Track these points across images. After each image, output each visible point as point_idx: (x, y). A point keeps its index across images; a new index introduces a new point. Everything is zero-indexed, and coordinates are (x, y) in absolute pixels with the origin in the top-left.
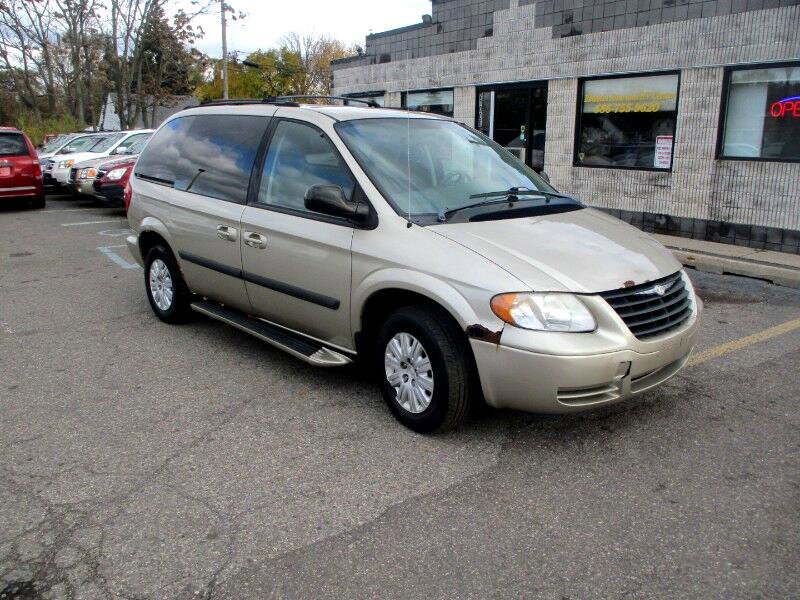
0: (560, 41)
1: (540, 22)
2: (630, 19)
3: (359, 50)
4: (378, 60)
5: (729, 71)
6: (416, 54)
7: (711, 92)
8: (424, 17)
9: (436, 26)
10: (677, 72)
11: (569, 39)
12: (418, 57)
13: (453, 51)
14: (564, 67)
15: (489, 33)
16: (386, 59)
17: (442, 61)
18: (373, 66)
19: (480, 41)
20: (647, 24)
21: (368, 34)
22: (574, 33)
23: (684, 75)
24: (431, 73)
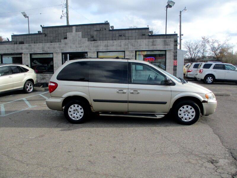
0: (90, 42)
1: (83, 37)
2: (110, 38)
3: (8, 39)
4: (18, 43)
5: (136, 51)
6: (36, 42)
7: (133, 56)
8: (38, 32)
9: (44, 35)
10: (124, 51)
11: (93, 42)
12: (37, 43)
13: (52, 42)
14: (92, 49)
15: (66, 38)
16: (22, 43)
17: (48, 45)
18: (16, 45)
19: (62, 40)
20: (115, 40)
21: (12, 35)
22: (94, 40)
23: (126, 52)
24: (43, 48)
